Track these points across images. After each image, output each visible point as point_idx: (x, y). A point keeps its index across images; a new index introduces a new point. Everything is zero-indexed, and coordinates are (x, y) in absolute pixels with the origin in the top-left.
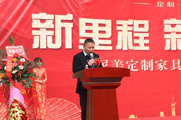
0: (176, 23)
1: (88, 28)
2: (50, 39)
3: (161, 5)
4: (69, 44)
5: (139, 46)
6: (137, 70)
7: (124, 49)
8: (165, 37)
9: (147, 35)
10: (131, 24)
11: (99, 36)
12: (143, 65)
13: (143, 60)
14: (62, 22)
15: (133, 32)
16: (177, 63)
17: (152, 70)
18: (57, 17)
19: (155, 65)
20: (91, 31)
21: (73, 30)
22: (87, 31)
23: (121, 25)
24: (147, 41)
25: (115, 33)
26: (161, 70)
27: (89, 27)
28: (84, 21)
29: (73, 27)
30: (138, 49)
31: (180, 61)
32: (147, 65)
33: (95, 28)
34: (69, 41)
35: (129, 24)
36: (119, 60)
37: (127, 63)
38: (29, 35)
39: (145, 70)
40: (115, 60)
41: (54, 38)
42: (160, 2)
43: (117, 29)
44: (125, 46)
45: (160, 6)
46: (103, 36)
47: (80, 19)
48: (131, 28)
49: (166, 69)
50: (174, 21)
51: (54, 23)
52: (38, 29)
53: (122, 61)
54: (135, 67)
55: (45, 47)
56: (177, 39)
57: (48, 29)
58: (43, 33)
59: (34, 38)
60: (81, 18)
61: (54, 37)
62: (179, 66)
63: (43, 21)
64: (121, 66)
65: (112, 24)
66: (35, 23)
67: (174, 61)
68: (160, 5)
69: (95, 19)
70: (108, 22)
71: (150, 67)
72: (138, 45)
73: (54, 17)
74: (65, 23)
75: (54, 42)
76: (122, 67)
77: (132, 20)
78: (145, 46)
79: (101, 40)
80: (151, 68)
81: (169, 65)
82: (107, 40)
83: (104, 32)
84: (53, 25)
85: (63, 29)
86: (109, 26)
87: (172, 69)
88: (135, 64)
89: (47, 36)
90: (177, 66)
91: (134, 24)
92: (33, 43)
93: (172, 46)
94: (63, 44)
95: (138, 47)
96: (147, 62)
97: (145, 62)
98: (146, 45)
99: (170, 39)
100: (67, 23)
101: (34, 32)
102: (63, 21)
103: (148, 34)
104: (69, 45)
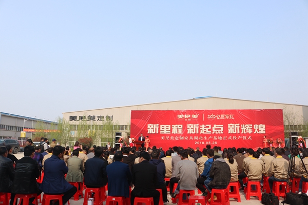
11: (166, 130)
82: (169, 131)
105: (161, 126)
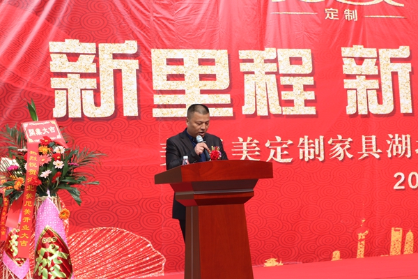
0: (363, 56)
1: (174, 70)
2: (89, 97)
4: (133, 106)
5: (293, 106)
6: (289, 160)
7: (259, 113)
8: (346, 87)
9: (310, 81)
10: (273, 57)
11: (200, 85)
12: (303, 148)
13: (303, 137)
14: (114, 59)
15: (278, 75)
16: (371, 142)
17: (321, 159)
18: (104, 47)
19: (328, 148)
20: (180, 77)
21: (139, 75)
22: (171, 77)
23: (251, 61)
24: (311, 95)
25: (237, 78)
26: (340, 159)
27: (175, 67)
28: (163, 55)
29: (138, 68)
30: (292, 113)
31: (376, 138)
32: (311, 149)
33: (191, 69)
34: (131, 100)
35: (267, 57)
36: (249, 139)
37: (267, 145)
38: (45, 89)
39: (306, 159)
40: (241, 140)
41: (98, 94)
42: (331, 9)
43: (241, 70)
44: (263, 106)
45: (332, 18)
46: (209, 85)
47: (152, 50)
48: (272, 67)
49: (350, 156)
50: (359, 50)
51: (96, 61)
52: (63, 75)
53: (256, 141)
54: (286, 152)
55: (80, 116)
56: (367, 90)
57: (83, 75)
58: (74, 84)
59: (56, 95)
60: (156, 50)
61: (97, 92)
62: (374, 148)
63: (73, 57)
64: (254, 152)
65: (229, 60)
66: (56, 62)
67: (364, 137)
68: (331, 16)
69: (190, 50)
71: (317, 153)
73: (97, 49)
74: (122, 61)
75: (97, 104)
76: (257, 153)
77: (274, 49)
78: (306, 106)
79: (206, 96)
80: (319, 155)
81: (354, 149)
82: (220, 95)
83: (212, 77)
84: (94, 66)
85: (117, 74)
86: (223, 63)
87: (361, 158)
88: (284, 146)
89: (81, 90)
90: (372, 150)
91: (280, 58)
92: (54, 106)
93: (359, 105)
94: (119, 106)
95: (291, 108)
96: (311, 141)
97: (306, 142)
98: (307, 103)
99: (356, 89)
100: (126, 61)
101: (55, 83)
102: (115, 56)
103: (312, 78)
104: (130, 109)
105: (159, 56)
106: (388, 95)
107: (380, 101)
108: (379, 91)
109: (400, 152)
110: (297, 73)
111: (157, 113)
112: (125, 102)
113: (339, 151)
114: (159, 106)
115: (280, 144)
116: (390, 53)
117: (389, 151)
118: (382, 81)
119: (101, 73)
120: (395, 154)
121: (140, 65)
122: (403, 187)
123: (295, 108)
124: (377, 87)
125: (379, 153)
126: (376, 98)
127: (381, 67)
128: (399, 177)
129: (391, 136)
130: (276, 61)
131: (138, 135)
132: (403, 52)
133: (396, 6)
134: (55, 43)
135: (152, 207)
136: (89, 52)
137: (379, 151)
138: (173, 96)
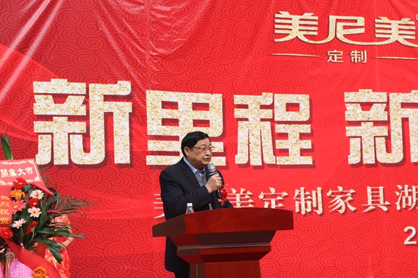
0: (372, 101)
1: (168, 113)
2: (77, 142)
3: (336, 58)
4: (124, 153)
5: (288, 155)
7: (253, 163)
8: (348, 134)
9: (306, 129)
10: (269, 103)
12: (300, 200)
13: (300, 189)
14: (105, 100)
16: (378, 194)
17: (320, 211)
18: (95, 88)
19: (327, 201)
20: (174, 122)
21: (133, 120)
22: (165, 122)
23: (246, 107)
24: (307, 144)
25: (230, 125)
26: (341, 211)
27: (169, 111)
28: (159, 97)
29: (131, 111)
30: (286, 163)
31: (384, 190)
32: (308, 201)
33: (185, 114)
34: (122, 146)
35: (264, 103)
36: (242, 190)
37: (261, 197)
38: (28, 134)
39: (303, 213)
40: (234, 191)
41: (87, 139)
42: (335, 51)
43: (236, 116)
44: (256, 155)
45: (336, 61)
47: (147, 92)
49: (353, 209)
50: (366, 94)
51: (86, 102)
52: (49, 118)
53: (249, 193)
54: (280, 205)
55: (66, 162)
56: (375, 137)
57: (72, 118)
58: (61, 128)
59: (40, 140)
60: (152, 91)
61: (86, 137)
62: (381, 201)
63: (60, 98)
64: (248, 204)
65: (223, 105)
66: (40, 104)
67: (369, 189)
68: (333, 58)
69: (185, 93)
70: (216, 100)
71: (315, 205)
72: (285, 152)
73: (87, 89)
74: (114, 104)
75: (87, 149)
76: (251, 206)
77: (271, 94)
78: (301, 155)
80: (317, 208)
81: (359, 199)
83: (206, 123)
84: (84, 108)
85: (108, 117)
86: (217, 108)
87: (366, 210)
88: (279, 198)
89: (69, 134)
90: (379, 202)
91: (276, 104)
92: (37, 152)
93: (364, 153)
94: (109, 153)
95: (286, 157)
96: (308, 193)
97: (302, 193)
98: (304, 152)
99: (361, 137)
100: (117, 103)
101: (39, 126)
102: (107, 98)
103: (309, 125)
104: (122, 156)
106: (397, 143)
107: (389, 150)
108: (388, 138)
109: (410, 204)
110: (293, 120)
111: (151, 160)
112: (116, 148)
113: (339, 203)
114: (153, 153)
115: (274, 196)
116: (401, 98)
117: (398, 203)
118: (392, 128)
119: (91, 115)
120: (404, 206)
121: (133, 108)
122: (414, 242)
123: (289, 157)
124: (386, 134)
125: (387, 206)
126: (384, 146)
127: (391, 112)
128: (410, 231)
129: (400, 187)
130: (272, 107)
131: (129, 185)
132: (415, 97)
133: (410, 47)
134: (39, 83)
135: (145, 264)
136: (79, 93)
137: (387, 203)
138: (167, 142)
